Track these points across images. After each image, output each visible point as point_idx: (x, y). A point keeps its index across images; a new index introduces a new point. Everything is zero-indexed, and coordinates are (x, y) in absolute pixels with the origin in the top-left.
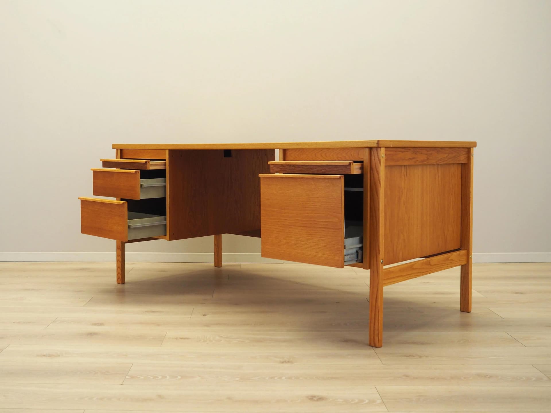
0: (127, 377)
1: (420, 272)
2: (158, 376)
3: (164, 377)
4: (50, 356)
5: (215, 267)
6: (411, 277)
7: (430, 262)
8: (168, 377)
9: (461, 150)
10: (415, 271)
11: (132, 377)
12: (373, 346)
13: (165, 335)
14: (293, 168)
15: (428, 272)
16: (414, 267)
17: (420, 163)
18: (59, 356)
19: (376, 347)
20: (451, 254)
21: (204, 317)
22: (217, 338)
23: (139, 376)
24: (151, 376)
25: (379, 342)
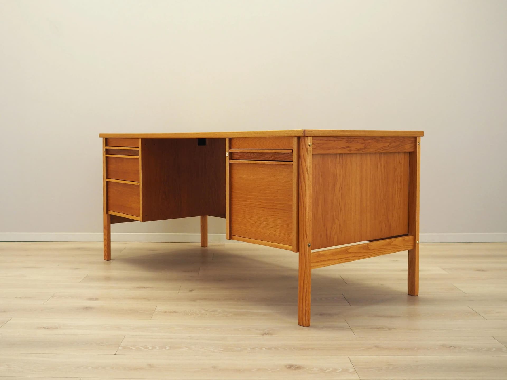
0: (120, 348)
1: (356, 256)
2: (148, 347)
3: (154, 348)
4: (49, 328)
5: (201, 246)
6: (346, 261)
7: (369, 246)
8: (158, 348)
9: (405, 139)
10: (349, 255)
11: (125, 348)
12: (301, 325)
13: (155, 309)
14: (249, 155)
15: (366, 256)
16: (349, 251)
17: (355, 152)
18: (57, 328)
19: (303, 326)
20: (394, 240)
21: (191, 292)
22: (203, 312)
23: (131, 347)
24: (142, 347)
25: (306, 322)
